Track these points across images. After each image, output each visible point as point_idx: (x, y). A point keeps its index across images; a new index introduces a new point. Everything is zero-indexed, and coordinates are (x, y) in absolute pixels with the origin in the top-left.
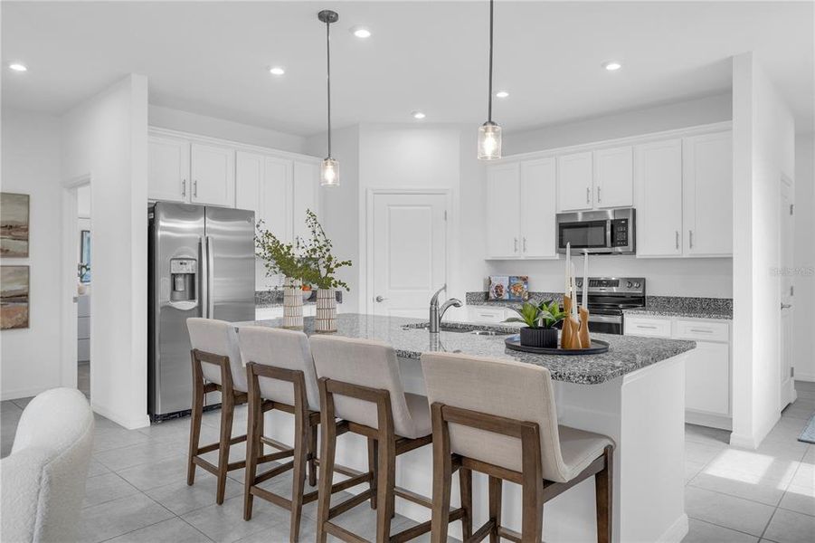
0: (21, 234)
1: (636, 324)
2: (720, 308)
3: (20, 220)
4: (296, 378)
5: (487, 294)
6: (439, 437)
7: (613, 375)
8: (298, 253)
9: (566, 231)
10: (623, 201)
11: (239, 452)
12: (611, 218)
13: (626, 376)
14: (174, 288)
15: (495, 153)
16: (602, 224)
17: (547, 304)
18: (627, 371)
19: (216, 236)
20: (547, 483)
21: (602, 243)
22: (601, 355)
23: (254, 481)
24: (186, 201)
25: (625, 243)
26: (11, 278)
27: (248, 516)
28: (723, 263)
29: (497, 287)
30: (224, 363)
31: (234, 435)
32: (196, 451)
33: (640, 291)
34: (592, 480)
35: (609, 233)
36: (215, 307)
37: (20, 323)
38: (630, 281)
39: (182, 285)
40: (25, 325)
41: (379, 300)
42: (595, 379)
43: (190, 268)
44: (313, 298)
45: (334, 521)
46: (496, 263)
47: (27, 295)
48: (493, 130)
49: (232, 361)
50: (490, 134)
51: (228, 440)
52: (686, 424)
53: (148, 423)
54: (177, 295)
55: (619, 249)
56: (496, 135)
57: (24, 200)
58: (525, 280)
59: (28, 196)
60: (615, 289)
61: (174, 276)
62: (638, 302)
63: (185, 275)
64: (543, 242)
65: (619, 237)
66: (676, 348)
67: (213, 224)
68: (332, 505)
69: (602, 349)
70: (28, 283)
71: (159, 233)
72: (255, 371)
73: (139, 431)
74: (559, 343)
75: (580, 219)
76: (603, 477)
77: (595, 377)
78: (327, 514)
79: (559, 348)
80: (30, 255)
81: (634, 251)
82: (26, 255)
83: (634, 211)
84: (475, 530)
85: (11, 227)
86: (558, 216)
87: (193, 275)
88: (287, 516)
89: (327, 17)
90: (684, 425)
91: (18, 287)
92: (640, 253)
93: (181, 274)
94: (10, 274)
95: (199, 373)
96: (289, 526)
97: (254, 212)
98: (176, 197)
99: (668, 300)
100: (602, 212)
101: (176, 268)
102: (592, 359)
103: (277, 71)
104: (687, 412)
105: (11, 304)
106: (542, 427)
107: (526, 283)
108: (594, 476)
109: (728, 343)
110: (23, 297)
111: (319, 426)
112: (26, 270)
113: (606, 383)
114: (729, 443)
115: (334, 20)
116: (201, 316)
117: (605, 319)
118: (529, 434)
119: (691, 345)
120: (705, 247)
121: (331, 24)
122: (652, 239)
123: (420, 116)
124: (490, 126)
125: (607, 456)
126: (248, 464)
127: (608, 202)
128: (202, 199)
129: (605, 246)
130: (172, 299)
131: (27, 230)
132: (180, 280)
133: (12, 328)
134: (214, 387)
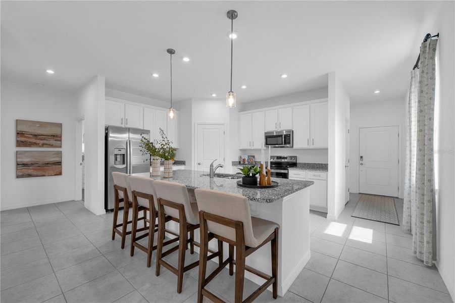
0: (59, 138)
1: (293, 173)
2: (324, 167)
3: (58, 133)
4: (150, 198)
5: (240, 162)
6: (202, 225)
7: (278, 199)
8: (158, 146)
9: (268, 139)
10: (289, 128)
11: (130, 228)
12: (285, 134)
13: (284, 198)
14: (116, 160)
15: (233, 104)
16: (281, 136)
17: (253, 167)
18: (284, 196)
19: (133, 140)
20: (247, 248)
21: (281, 143)
22: (275, 188)
23: (135, 240)
24: (123, 126)
25: (289, 143)
26: (54, 156)
27: (132, 255)
28: (325, 151)
29: (244, 159)
30: (125, 191)
31: (139, 217)
32: (115, 226)
33: (295, 161)
34: (269, 244)
35: (283, 140)
36: (133, 167)
37: (58, 173)
38: (291, 157)
39: (119, 158)
40: (60, 174)
41: (199, 164)
42: (269, 201)
43: (123, 152)
44: (162, 164)
45: (163, 259)
46: (243, 151)
47: (61, 162)
48: (233, 95)
49: (128, 190)
50: (231, 96)
51: (126, 222)
52: (310, 210)
53: (105, 212)
54: (117, 162)
55: (288, 145)
56: (234, 97)
57: (60, 126)
58: (254, 157)
59: (61, 124)
60: (286, 160)
61: (116, 155)
62: (294, 165)
63: (121, 155)
64: (260, 142)
65: (287, 141)
66: (305, 184)
67: (132, 136)
68: (163, 252)
69: (276, 185)
70: (61, 158)
71: (110, 139)
72: (136, 194)
73: (100, 216)
74: (258, 183)
75: (275, 134)
76: (274, 241)
77: (269, 200)
78: (160, 256)
79: (258, 185)
80: (62, 146)
81: (293, 146)
82: (61, 147)
83: (293, 131)
84: (224, 260)
85: (54, 136)
86: (265, 133)
87: (124, 155)
88: (146, 255)
89: (171, 52)
90: (309, 211)
91: (57, 159)
92: (295, 147)
93: (119, 154)
94: (53, 154)
95: (117, 194)
96: (146, 259)
97: (149, 131)
98: (118, 124)
99: (305, 164)
100: (282, 131)
101: (117, 152)
102: (270, 191)
103: (156, 75)
104: (310, 206)
105: (54, 166)
106: (244, 223)
107: (254, 158)
108: (270, 242)
109: (327, 180)
110: (59, 163)
111: (157, 219)
112: (61, 152)
113: (274, 202)
114: (326, 218)
115: (174, 53)
116: (127, 173)
117: (282, 171)
118: (239, 226)
119: (312, 183)
120: (318, 145)
121: (172, 55)
122: (299, 142)
123: (214, 95)
124: (231, 93)
125: (276, 233)
126: (132, 232)
127: (284, 128)
128: (128, 126)
129: (282, 144)
130: (115, 164)
131: (61, 137)
132: (118, 156)
133: (55, 175)
134: (122, 200)
